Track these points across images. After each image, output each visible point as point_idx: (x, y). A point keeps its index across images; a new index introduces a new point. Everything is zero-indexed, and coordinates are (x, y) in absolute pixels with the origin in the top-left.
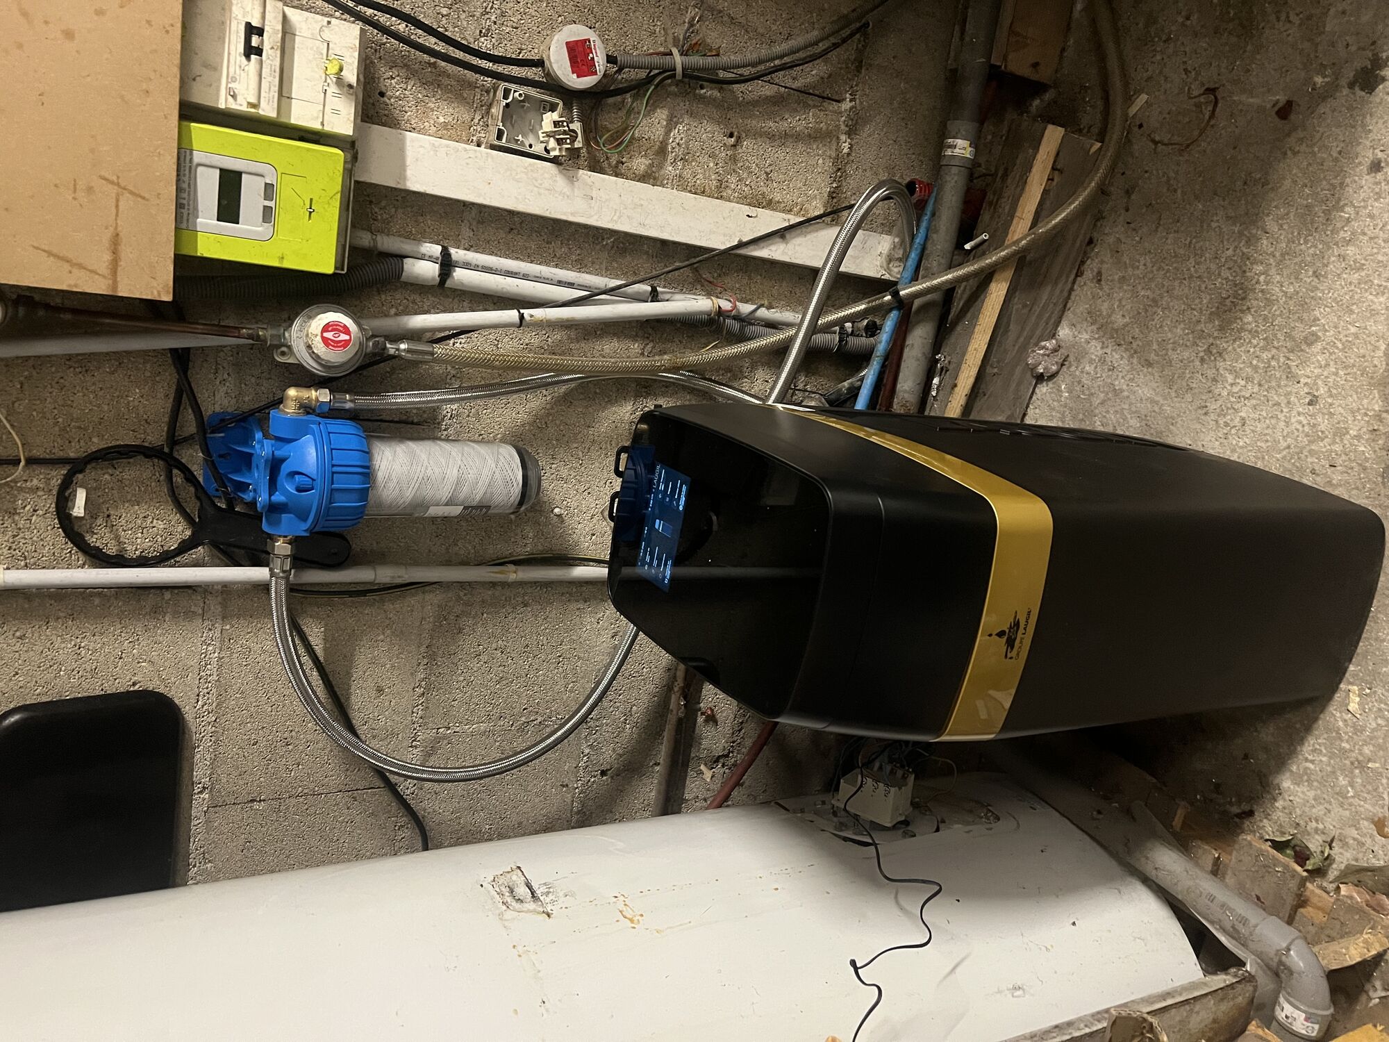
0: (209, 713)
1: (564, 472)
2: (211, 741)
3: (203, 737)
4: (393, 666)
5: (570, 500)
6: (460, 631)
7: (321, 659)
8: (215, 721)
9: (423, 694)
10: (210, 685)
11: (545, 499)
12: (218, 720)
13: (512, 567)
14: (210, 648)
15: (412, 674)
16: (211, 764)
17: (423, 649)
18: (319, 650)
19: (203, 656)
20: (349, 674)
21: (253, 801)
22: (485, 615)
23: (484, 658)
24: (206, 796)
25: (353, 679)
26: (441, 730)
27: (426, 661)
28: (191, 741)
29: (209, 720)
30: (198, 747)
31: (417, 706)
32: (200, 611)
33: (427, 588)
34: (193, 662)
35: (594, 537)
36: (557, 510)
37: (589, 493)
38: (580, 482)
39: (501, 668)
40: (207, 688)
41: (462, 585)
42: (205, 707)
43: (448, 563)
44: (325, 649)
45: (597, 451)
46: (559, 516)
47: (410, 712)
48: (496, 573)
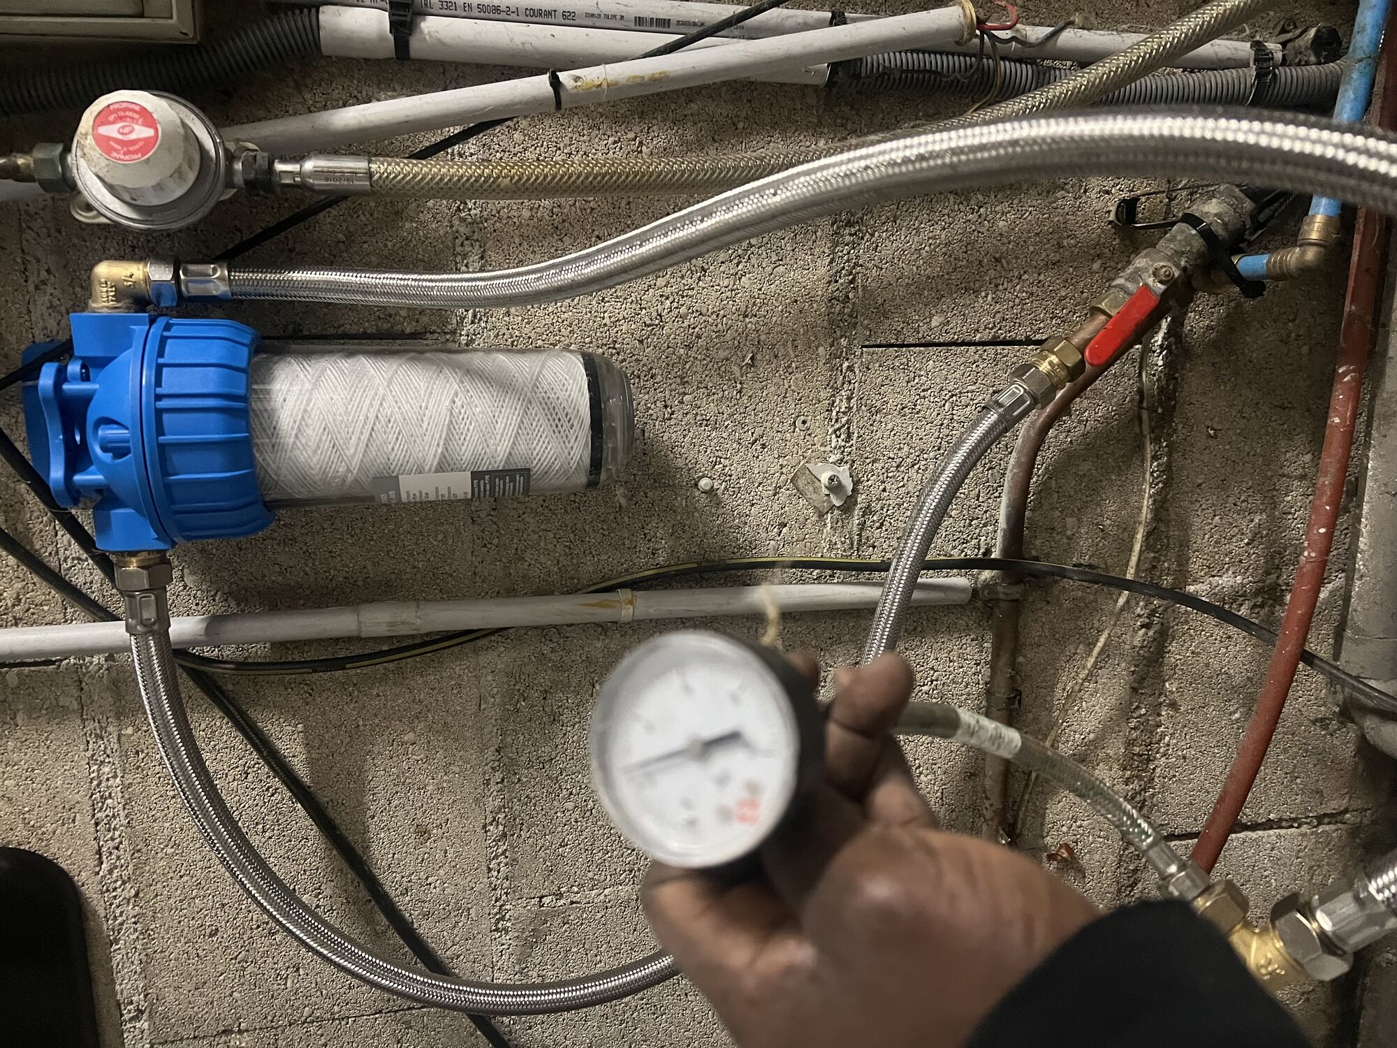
0: (124, 883)
1: (710, 409)
2: (135, 930)
3: (122, 924)
4: (440, 789)
5: (727, 462)
6: (555, 719)
7: (307, 780)
8: (137, 895)
9: (504, 835)
10: (117, 833)
11: (680, 463)
12: (141, 895)
13: (625, 594)
14: (106, 769)
15: (477, 800)
16: (143, 970)
17: (490, 754)
18: (300, 766)
19: (95, 783)
20: (360, 806)
21: (227, 1032)
24: (144, 1024)
25: (370, 813)
26: (546, 900)
27: (498, 776)
28: (102, 932)
29: (126, 894)
30: (117, 941)
31: (496, 857)
32: (75, 705)
33: (481, 643)
34: (79, 796)
35: (785, 530)
36: (704, 483)
37: (764, 446)
38: (743, 425)
40: (112, 839)
41: (543, 631)
42: (115, 874)
43: (510, 592)
44: (310, 762)
45: (769, 362)
46: (711, 492)
47: (485, 868)
48: (593, 605)
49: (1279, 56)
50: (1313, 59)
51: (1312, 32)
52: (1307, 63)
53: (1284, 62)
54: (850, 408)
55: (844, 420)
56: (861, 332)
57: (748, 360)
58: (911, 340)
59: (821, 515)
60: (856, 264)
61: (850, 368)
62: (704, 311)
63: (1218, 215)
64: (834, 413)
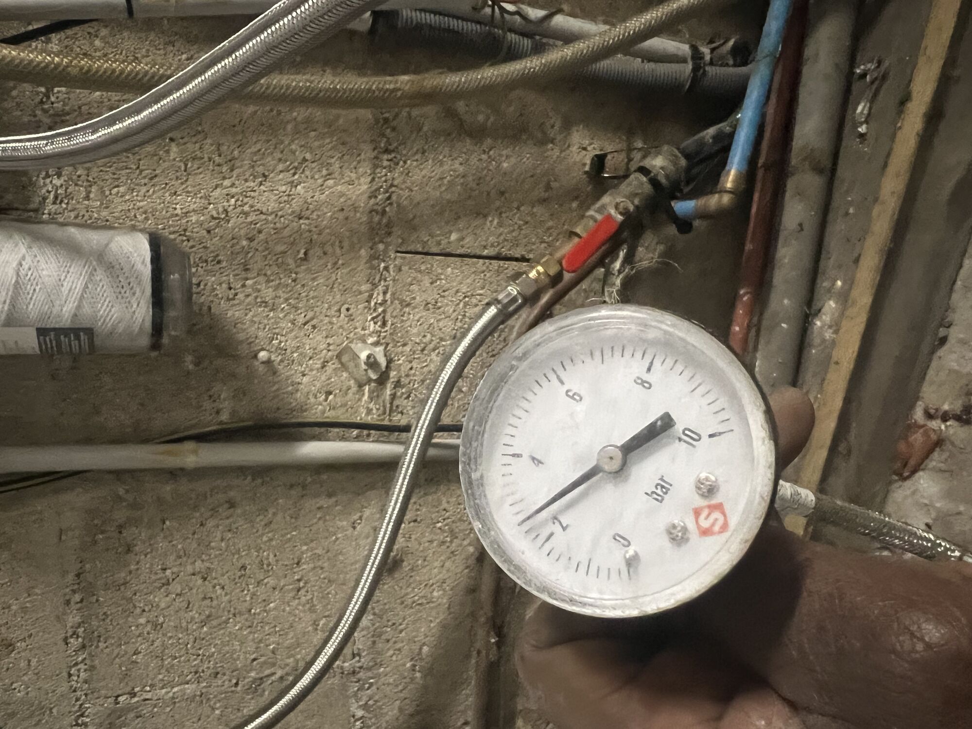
1: (268, 293)
5: (283, 339)
6: (129, 550)
9: (84, 647)
11: (241, 336)
13: (190, 445)
15: (58, 617)
17: (71, 577)
22: (168, 523)
23: (176, 587)
26: (121, 699)
27: (77, 597)
31: (76, 664)
33: (58, 484)
35: (331, 397)
36: (263, 355)
37: (314, 327)
38: (297, 309)
39: (208, 602)
41: (118, 474)
43: (88, 441)
45: (320, 258)
46: (268, 362)
47: (65, 674)
48: (163, 453)
49: (708, 58)
50: (731, 62)
51: (731, 43)
52: (727, 65)
53: (712, 63)
54: (385, 301)
55: (380, 310)
56: (395, 240)
57: (301, 255)
58: (435, 250)
59: (361, 386)
60: (392, 186)
61: (386, 268)
62: (264, 210)
63: (662, 168)
64: (373, 304)
